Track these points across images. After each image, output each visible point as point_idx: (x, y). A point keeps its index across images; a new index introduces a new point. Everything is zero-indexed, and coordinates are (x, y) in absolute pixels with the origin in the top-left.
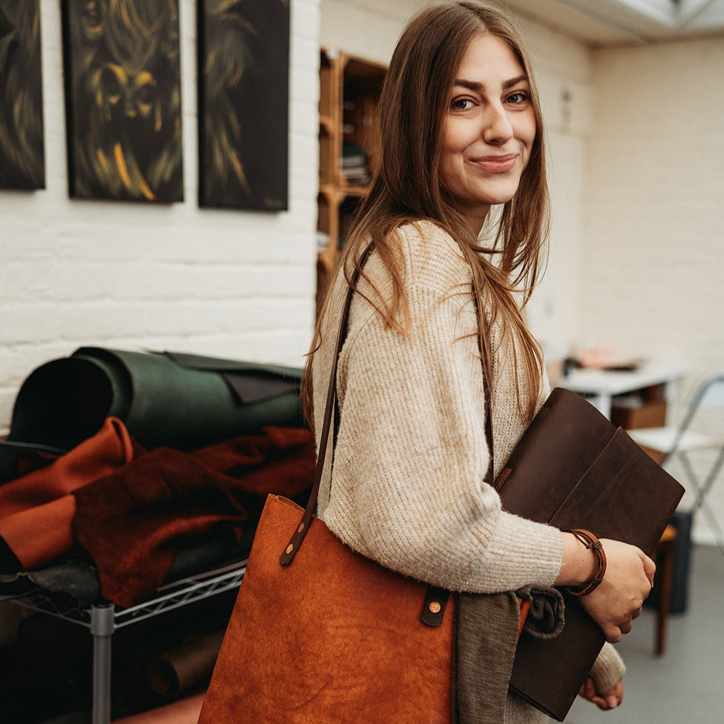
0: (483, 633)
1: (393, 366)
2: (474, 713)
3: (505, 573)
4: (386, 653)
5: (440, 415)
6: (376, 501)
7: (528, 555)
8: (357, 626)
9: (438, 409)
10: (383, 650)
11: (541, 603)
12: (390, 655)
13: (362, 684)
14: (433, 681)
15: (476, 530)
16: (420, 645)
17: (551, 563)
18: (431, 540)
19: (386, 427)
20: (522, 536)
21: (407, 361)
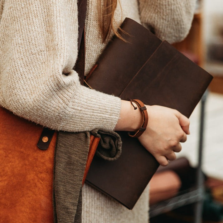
0: (70, 153)
1: (23, 6)
2: (62, 197)
3: (82, 120)
4: (18, 164)
5: (47, 33)
6: (10, 79)
7: (97, 112)
8: (3, 149)
9: (46, 30)
10: (17, 162)
11: (107, 140)
12: (20, 165)
13: (5, 180)
14: (43, 180)
15: (61, 95)
16: (37, 160)
17: (112, 117)
18: (36, 100)
19: (18, 39)
20: (94, 100)
21: (30, 3)
